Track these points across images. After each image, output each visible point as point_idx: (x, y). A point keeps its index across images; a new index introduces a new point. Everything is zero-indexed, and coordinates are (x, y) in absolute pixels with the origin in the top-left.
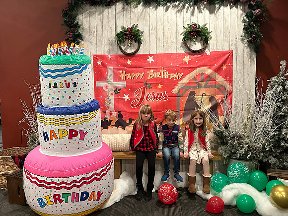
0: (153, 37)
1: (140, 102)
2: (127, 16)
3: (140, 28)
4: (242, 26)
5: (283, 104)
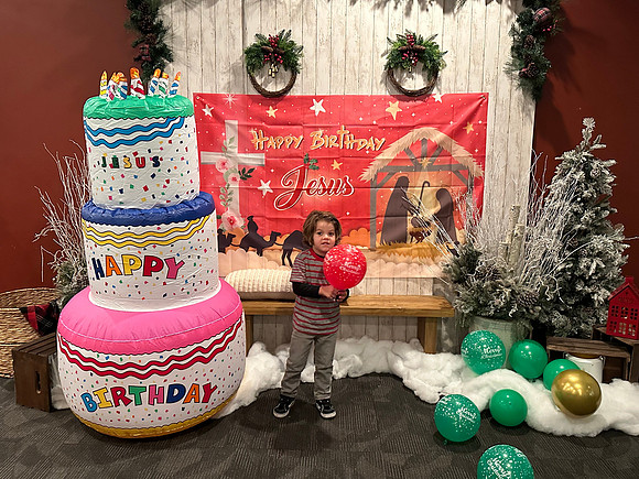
0: (324, 60)
1: (295, 197)
2: (267, 12)
3: (296, 38)
4: (509, 42)
5: (584, 208)
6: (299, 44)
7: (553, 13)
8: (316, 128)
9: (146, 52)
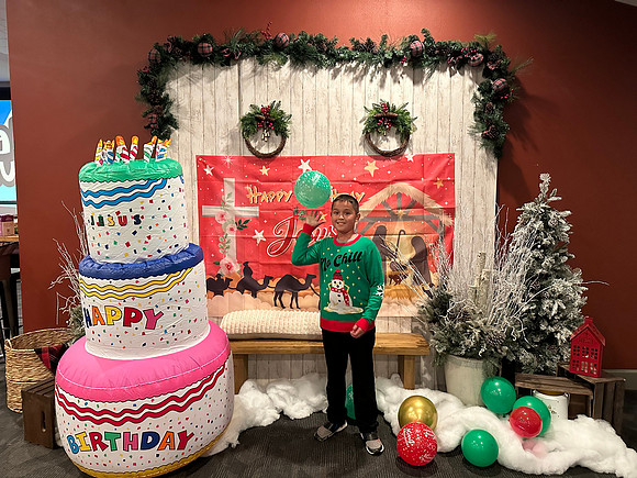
0: (310, 127)
1: (285, 245)
2: (260, 85)
3: (285, 108)
4: (472, 108)
5: (545, 254)
6: (287, 114)
7: (510, 83)
9: (154, 121)
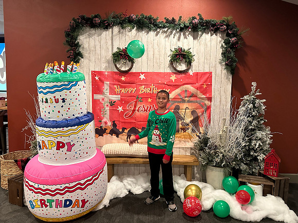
2: (122, 38)
4: (221, 51)
5: (253, 120)
7: (238, 40)
8: (142, 85)
9: (72, 54)
